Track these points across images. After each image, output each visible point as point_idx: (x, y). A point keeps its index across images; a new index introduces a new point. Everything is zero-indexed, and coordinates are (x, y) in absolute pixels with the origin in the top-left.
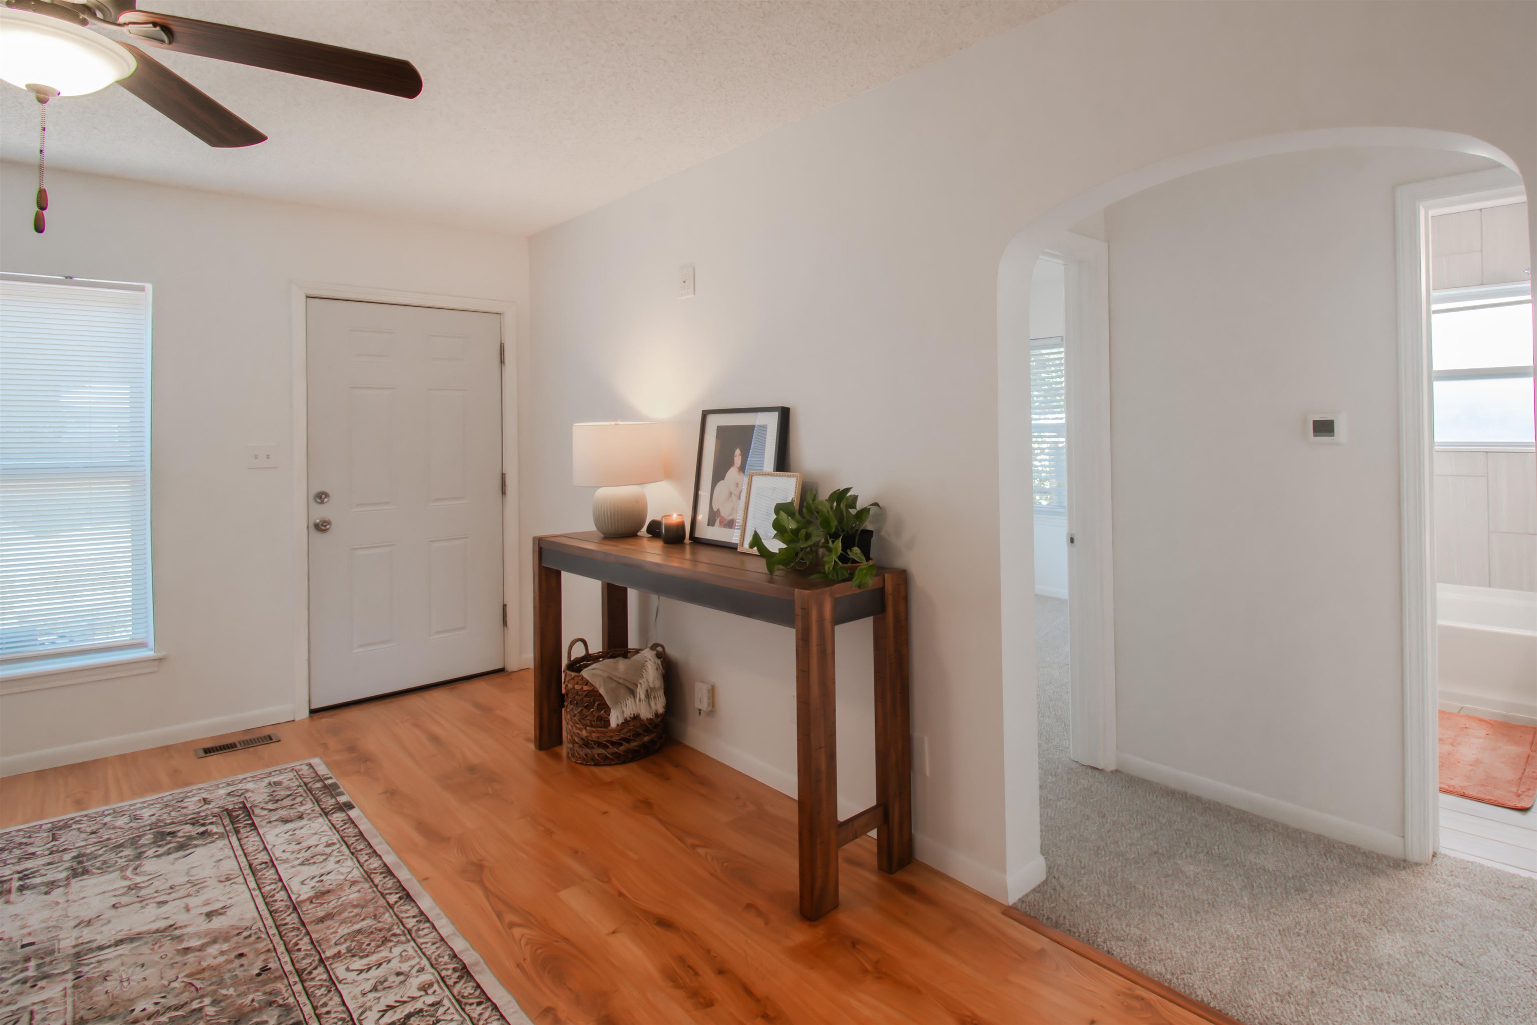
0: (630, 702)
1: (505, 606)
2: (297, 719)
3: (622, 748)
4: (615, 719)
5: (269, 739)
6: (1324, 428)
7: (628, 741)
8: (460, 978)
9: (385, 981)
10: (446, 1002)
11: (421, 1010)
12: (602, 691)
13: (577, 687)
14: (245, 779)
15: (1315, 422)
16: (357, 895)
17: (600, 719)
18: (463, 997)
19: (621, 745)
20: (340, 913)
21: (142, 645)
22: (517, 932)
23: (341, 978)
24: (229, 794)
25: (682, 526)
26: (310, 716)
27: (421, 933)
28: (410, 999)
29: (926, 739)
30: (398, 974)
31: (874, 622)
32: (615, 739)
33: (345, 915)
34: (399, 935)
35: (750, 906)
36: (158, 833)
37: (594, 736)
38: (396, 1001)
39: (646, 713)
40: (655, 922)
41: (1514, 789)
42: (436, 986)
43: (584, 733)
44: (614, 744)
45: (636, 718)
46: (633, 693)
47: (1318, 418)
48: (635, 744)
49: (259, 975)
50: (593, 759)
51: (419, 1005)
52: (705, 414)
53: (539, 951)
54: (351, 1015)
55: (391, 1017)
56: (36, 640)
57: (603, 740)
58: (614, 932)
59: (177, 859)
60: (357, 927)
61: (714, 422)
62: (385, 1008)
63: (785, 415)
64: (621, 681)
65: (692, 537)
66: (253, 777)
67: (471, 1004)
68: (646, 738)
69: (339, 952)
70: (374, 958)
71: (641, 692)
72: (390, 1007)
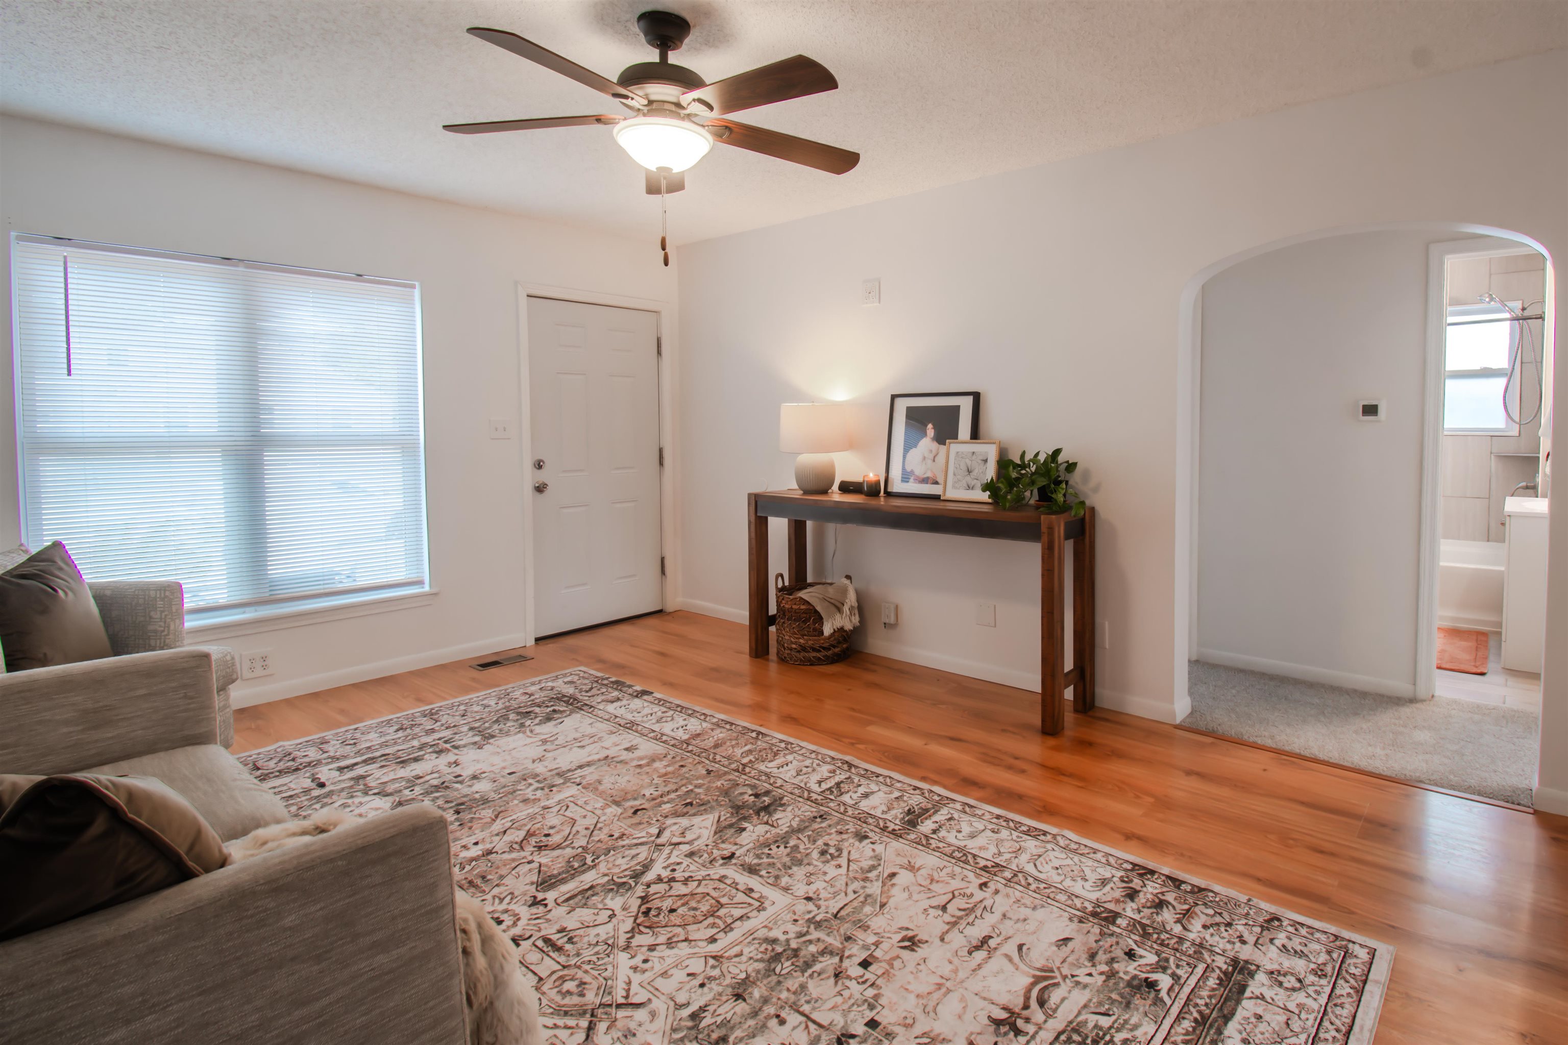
0: (838, 616)
1: (663, 559)
3: (830, 652)
4: (827, 630)
6: (1370, 410)
7: (834, 647)
12: (819, 608)
13: (794, 607)
15: (1364, 406)
17: (815, 630)
19: (830, 649)
21: (420, 583)
24: (541, 689)
25: (878, 483)
26: (536, 644)
29: (1107, 623)
31: (1075, 542)
32: (826, 645)
35: (1003, 731)
37: (810, 643)
39: (848, 627)
41: (1473, 664)
43: (801, 641)
44: (824, 648)
45: (841, 629)
46: (840, 610)
47: (1366, 403)
48: (839, 649)
50: (810, 660)
52: (893, 397)
56: (334, 579)
57: (817, 646)
61: (902, 405)
63: (976, 396)
64: (832, 601)
65: (886, 492)
68: (845, 646)
71: (846, 609)
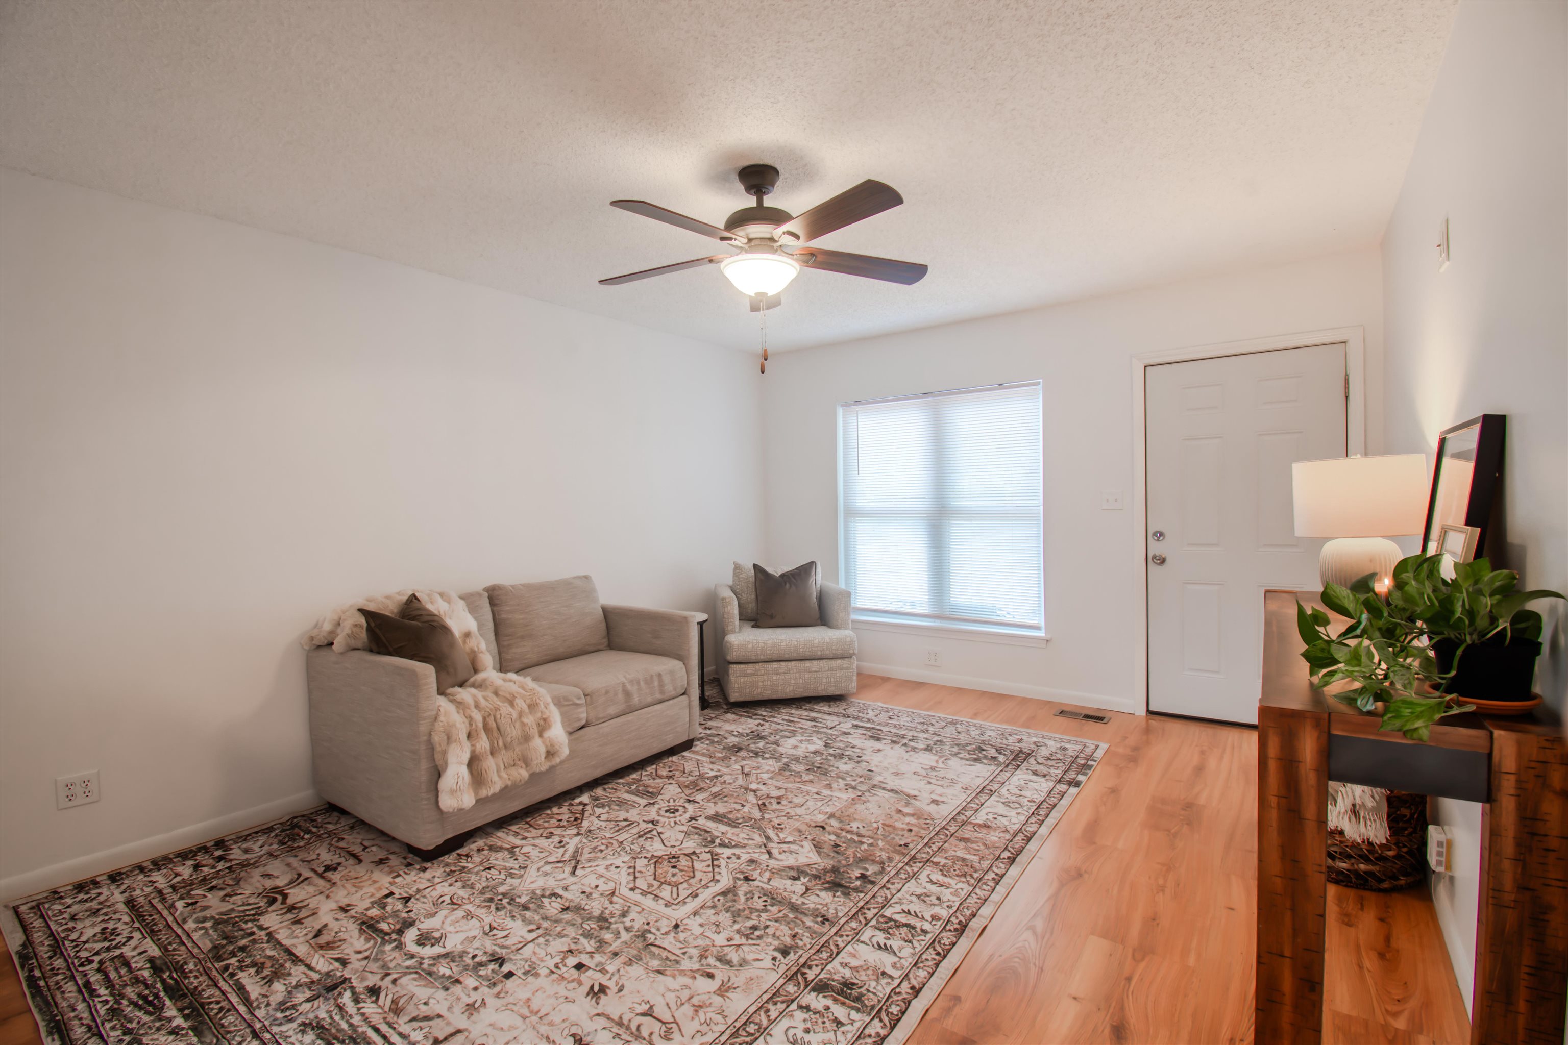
2: (1136, 714)
5: (1100, 719)
8: (956, 930)
9: (928, 896)
10: (929, 936)
11: (914, 928)
14: (1054, 738)
16: (997, 839)
18: (939, 942)
20: (973, 842)
22: (1028, 935)
23: (919, 877)
27: (984, 887)
28: (920, 917)
30: (938, 898)
33: (975, 846)
34: (973, 878)
36: (980, 747)
38: (915, 912)
40: (1115, 1024)
42: (939, 923)
49: (901, 846)
51: (918, 924)
53: (1017, 960)
54: (891, 899)
55: (902, 917)
58: (1075, 998)
59: (966, 765)
60: (968, 856)
62: (906, 911)
66: (1060, 739)
67: (935, 950)
69: (939, 863)
70: (947, 880)
72: (909, 913)
